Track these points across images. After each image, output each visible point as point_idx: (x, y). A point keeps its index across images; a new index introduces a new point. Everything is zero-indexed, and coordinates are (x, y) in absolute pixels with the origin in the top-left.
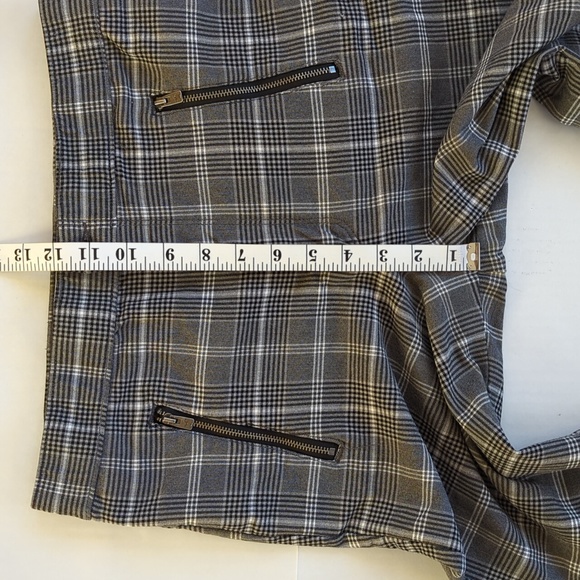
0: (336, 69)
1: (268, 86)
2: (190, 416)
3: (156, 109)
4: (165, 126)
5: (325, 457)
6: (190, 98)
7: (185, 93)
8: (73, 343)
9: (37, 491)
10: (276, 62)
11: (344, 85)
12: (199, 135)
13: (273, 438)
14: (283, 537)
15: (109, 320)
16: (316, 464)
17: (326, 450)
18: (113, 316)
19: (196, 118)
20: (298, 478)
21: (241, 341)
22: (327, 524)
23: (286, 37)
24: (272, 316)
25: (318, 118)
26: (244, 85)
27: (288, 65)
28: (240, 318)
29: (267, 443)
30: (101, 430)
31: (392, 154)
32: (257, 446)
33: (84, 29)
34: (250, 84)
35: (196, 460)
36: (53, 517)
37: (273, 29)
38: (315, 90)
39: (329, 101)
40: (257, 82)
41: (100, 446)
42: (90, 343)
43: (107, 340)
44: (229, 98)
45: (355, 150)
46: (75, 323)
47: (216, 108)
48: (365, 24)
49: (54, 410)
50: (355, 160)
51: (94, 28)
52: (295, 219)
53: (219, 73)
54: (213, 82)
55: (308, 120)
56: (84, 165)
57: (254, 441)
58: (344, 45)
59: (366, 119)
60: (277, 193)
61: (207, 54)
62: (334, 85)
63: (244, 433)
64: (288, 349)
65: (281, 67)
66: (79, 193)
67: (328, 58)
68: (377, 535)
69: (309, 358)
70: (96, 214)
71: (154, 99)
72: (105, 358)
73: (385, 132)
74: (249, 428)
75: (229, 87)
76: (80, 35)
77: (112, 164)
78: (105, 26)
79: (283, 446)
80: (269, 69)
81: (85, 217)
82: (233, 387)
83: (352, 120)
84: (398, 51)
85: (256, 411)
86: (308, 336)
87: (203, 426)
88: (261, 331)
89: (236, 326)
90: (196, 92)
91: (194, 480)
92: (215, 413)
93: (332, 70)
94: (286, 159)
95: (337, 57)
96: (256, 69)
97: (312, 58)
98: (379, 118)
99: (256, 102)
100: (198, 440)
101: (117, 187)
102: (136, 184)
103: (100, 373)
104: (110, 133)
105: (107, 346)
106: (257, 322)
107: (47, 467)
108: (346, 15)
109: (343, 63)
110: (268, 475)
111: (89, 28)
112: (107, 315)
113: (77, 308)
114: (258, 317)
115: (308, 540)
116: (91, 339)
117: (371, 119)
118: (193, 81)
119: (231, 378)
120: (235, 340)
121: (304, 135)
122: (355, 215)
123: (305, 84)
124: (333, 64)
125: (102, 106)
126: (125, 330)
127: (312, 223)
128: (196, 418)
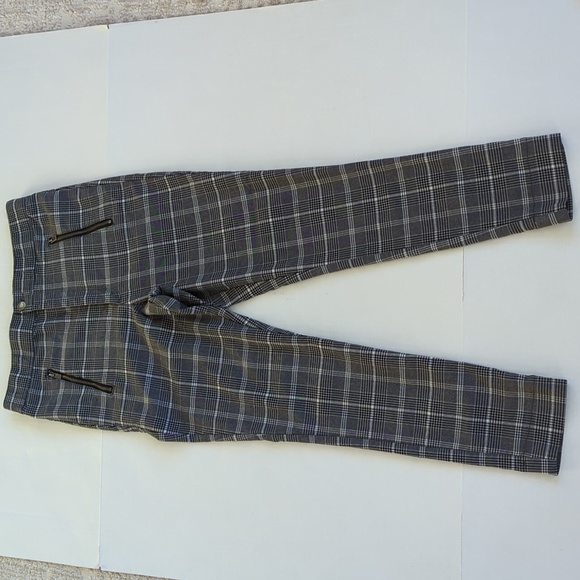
1: (86, 231)
2: (59, 373)
3: (50, 243)
5: (107, 392)
7: (57, 236)
11: (113, 229)
12: (62, 253)
13: (88, 383)
14: (92, 425)
15: (29, 333)
16: (104, 395)
17: (109, 389)
18: (31, 332)
19: (61, 246)
20: (97, 401)
21: (78, 341)
22: (109, 421)
23: (94, 208)
24: (91, 330)
25: (104, 243)
29: (88, 385)
31: (134, 257)
32: (84, 386)
33: (21, 214)
34: (80, 230)
35: (61, 391)
36: (10, 412)
38: (103, 231)
39: (108, 236)
40: (84, 229)
43: (30, 341)
45: (119, 256)
46: (17, 334)
47: (66, 241)
49: (14, 369)
50: (119, 260)
51: (24, 214)
52: (98, 288)
53: (67, 228)
54: (65, 231)
55: (100, 244)
56: (24, 269)
57: (83, 384)
59: (123, 242)
60: (90, 276)
61: (63, 220)
62: (110, 228)
63: (80, 381)
64: (96, 344)
65: (92, 221)
67: (108, 217)
68: (128, 427)
69: (103, 348)
71: (49, 239)
72: (30, 348)
73: (131, 247)
74: (81, 378)
75: (72, 232)
76: (20, 217)
77: (33, 268)
79: (94, 387)
80: (87, 223)
82: (75, 360)
83: (117, 243)
85: (83, 371)
86: (102, 338)
87: (66, 378)
88: (86, 336)
90: (60, 236)
92: (68, 371)
93: (110, 222)
94: (93, 261)
96: (83, 224)
97: (102, 218)
98: (129, 241)
99: (82, 238)
100: (62, 383)
103: (30, 354)
104: (33, 257)
106: (85, 333)
107: (10, 391)
108: (115, 198)
110: (85, 399)
112: (29, 331)
113: (18, 328)
114: (85, 330)
115: (102, 427)
116: (23, 341)
117: (125, 241)
118: (59, 232)
119: (74, 355)
121: (99, 251)
122: (119, 284)
123: (99, 229)
124: (110, 219)
125: (30, 245)
126: (37, 337)
127: (103, 289)
128: (62, 374)
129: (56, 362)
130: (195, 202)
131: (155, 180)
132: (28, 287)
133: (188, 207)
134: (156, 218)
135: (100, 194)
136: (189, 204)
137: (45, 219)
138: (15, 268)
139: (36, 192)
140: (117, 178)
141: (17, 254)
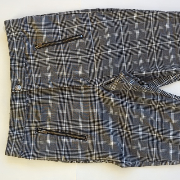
0: (83, 36)
1: (65, 41)
2: (46, 130)
3: (36, 49)
4: (38, 53)
5: (83, 140)
6: (44, 45)
7: (43, 44)
8: (16, 111)
9: (6, 150)
10: (67, 35)
11: (85, 40)
12: (47, 55)
14: (72, 161)
15: (25, 105)
16: (80, 142)
17: (83, 138)
18: (26, 104)
19: (46, 50)
20: (76, 145)
21: (60, 109)
22: (84, 158)
23: (69, 28)
24: (69, 102)
25: (78, 49)
26: (58, 41)
27: (70, 35)
28: (59, 103)
29: (67, 136)
30: (23, 134)
31: (98, 58)
32: (65, 137)
33: (16, 29)
34: (60, 41)
35: (48, 142)
36: (11, 157)
37: (66, 26)
38: (77, 42)
39: (81, 45)
40: (62, 40)
41: (23, 138)
42: (20, 111)
43: (24, 110)
44: (54, 45)
45: (88, 57)
46: (16, 106)
47: (51, 47)
48: (90, 24)
49: (11, 129)
50: (88, 60)
51: (19, 29)
52: (73, 76)
53: (51, 39)
54: (50, 41)
55: (76, 50)
56: (17, 64)
57: (64, 136)
58: (84, 30)
59: (91, 49)
60: (68, 69)
61: (48, 33)
62: (82, 40)
63: (61, 134)
64: (73, 111)
66: (16, 72)
67: (80, 33)
68: (98, 160)
69: (78, 113)
70: (20, 77)
71: (35, 46)
72: (24, 115)
73: (96, 52)
74: (62, 132)
75: (54, 42)
76: (15, 31)
77: (25, 64)
78: (22, 28)
80: (65, 37)
81: (18, 78)
82: (58, 121)
83: (87, 49)
84: (99, 31)
85: (64, 128)
86: (78, 107)
87: (50, 132)
88: (66, 106)
89: (58, 105)
90: (46, 43)
91: (48, 147)
92: (53, 129)
93: (81, 36)
94: (70, 60)
95: (83, 33)
96: (61, 37)
97: (76, 33)
98: (95, 48)
99: (62, 46)
100: (49, 136)
101: (26, 70)
102: (31, 69)
103: (23, 119)
104: (24, 56)
105: (24, 112)
106: (64, 104)
107: (9, 144)
108: (85, 22)
109: (84, 34)
111: (18, 29)
112: (24, 104)
113: (16, 102)
114: (65, 102)
115: (79, 162)
116: (20, 110)
117: (92, 49)
118: (45, 41)
119: (57, 119)
120: (58, 109)
121: (75, 54)
122: (89, 74)
123: (74, 40)
124: (82, 35)
125: (22, 49)
126: (29, 108)
127: (77, 77)
128: (48, 130)
129: (45, 123)
130: (137, 27)
131: (111, 13)
132: (22, 75)
133: (132, 30)
134: (112, 35)
135: (74, 19)
136: (133, 28)
137: (33, 33)
138: (11, 63)
139: (27, 16)
140: (86, 11)
141: (12, 55)
